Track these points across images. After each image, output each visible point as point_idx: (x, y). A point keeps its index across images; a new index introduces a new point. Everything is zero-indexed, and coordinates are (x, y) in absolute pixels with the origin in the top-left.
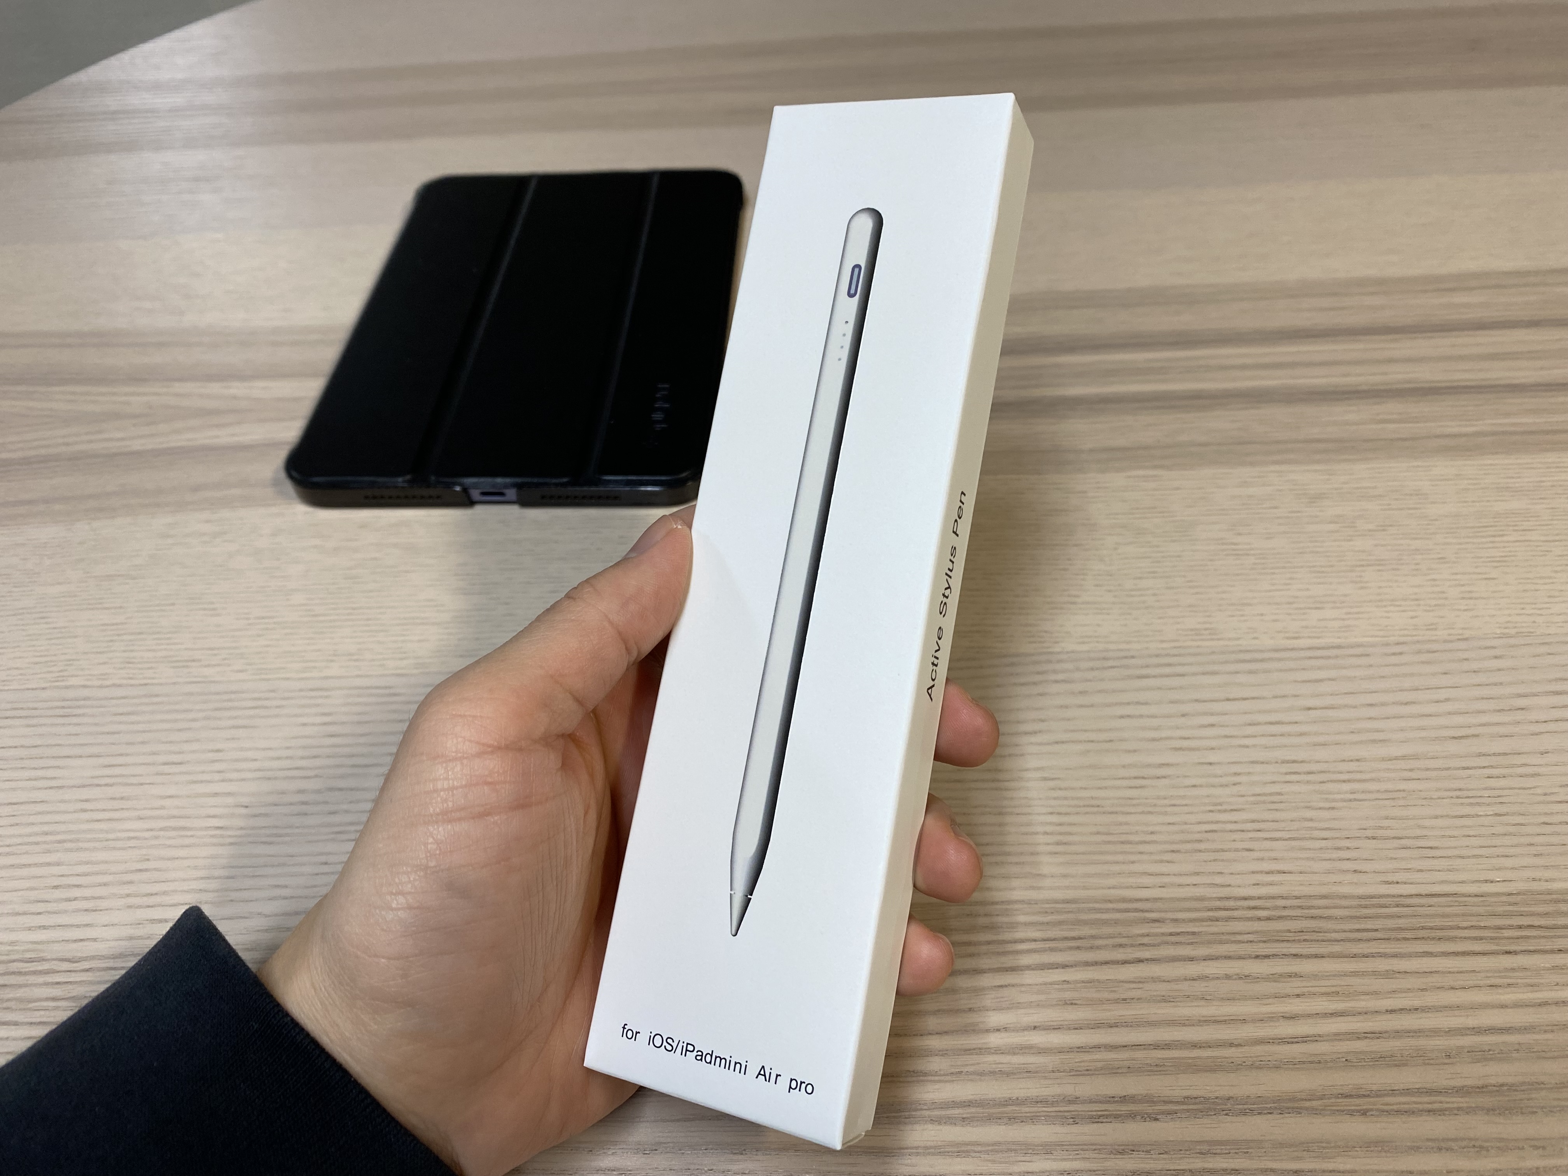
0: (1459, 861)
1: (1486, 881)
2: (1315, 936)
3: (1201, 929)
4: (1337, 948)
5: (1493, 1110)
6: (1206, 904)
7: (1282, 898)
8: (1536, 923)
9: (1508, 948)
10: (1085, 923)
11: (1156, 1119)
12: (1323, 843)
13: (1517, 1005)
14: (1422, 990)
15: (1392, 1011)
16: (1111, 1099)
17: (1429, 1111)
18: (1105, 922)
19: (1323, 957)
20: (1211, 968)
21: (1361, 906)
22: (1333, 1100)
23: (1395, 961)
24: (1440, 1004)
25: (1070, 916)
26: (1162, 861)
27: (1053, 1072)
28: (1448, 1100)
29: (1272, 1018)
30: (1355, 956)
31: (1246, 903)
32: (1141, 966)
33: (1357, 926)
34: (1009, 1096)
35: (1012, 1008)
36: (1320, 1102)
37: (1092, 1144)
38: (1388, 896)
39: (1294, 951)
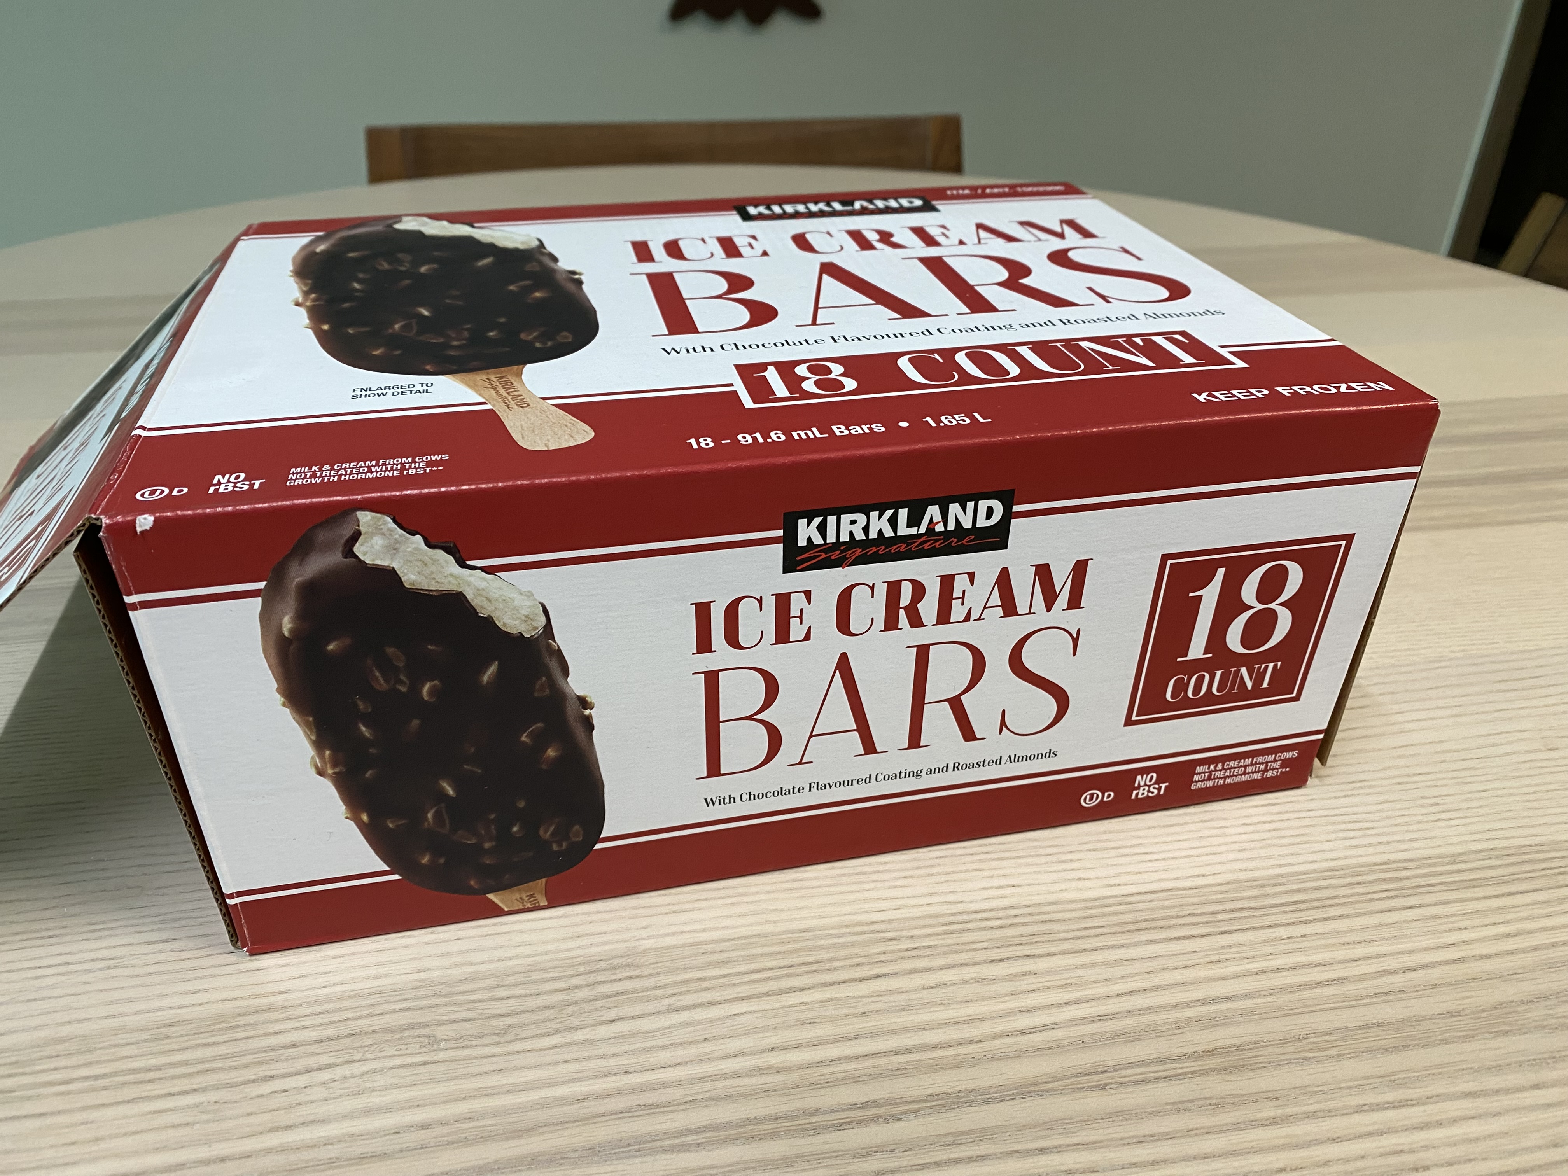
0: (1171, 862)
1: (1198, 876)
2: (1047, 937)
3: (936, 943)
4: (1066, 946)
5: (1225, 1069)
6: (942, 920)
7: (1013, 908)
8: (1246, 905)
9: (1223, 929)
10: (822, 948)
11: (900, 1120)
12: (1049, 858)
13: (1236, 976)
14: (1149, 973)
15: (1122, 995)
16: (854, 1106)
17: (1165, 1078)
18: (842, 946)
19: (1055, 955)
20: (948, 976)
21: (1087, 908)
22: (1073, 1080)
23: (1123, 951)
24: (1166, 983)
25: (809, 943)
26: (895, 887)
27: (793, 1088)
28: (1181, 1066)
29: (1010, 1013)
30: (1085, 950)
31: (979, 916)
32: (879, 981)
33: (1084, 925)
34: (746, 1117)
35: (748, 1034)
36: (1060, 1083)
37: (834, 1152)
38: (1111, 897)
39: (1028, 953)
